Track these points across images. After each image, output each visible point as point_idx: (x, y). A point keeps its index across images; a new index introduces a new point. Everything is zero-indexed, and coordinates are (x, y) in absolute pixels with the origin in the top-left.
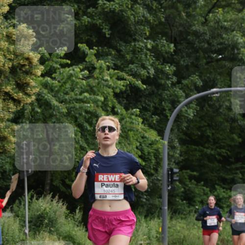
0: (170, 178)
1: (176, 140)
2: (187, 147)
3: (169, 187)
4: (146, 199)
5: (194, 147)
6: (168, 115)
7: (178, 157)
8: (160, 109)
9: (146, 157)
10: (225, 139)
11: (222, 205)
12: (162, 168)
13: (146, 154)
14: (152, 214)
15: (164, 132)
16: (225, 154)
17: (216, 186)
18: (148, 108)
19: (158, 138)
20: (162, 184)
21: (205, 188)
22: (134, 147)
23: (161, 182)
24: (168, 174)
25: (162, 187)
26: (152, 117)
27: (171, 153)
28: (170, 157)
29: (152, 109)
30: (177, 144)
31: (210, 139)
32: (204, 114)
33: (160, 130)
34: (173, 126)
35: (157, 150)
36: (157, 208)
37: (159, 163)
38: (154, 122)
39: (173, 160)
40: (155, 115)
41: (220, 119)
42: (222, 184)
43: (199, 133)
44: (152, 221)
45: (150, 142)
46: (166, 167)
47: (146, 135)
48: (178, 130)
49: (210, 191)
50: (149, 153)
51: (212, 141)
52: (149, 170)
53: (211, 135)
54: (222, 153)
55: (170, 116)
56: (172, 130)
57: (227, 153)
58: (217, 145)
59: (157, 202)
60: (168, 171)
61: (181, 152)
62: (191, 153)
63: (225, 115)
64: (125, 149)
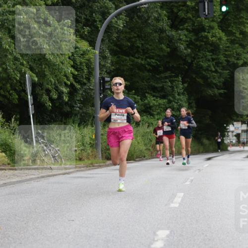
0: (102, 86)
1: (108, 51)
2: (118, 57)
3: (101, 95)
4: (79, 107)
5: (124, 57)
6: (99, 26)
7: (110, 67)
8: (91, 20)
9: (78, 67)
10: (154, 49)
11: (152, 112)
12: (94, 77)
13: (79, 64)
14: (85, 122)
15: (95, 43)
16: (155, 64)
17: (147, 95)
18: (79, 19)
19: (90, 48)
20: (94, 93)
21: (136, 96)
22: (67, 57)
23: (93, 91)
24: (100, 83)
25: (94, 96)
26: (84, 29)
27: (103, 63)
28: (102, 67)
29: (84, 20)
30: (108, 54)
31: (140, 50)
32: (133, 26)
33: (91, 41)
34: (103, 37)
35: (89, 60)
36: (90, 116)
37: (91, 73)
38: (86, 33)
39: (105, 70)
40: (86, 27)
41: (149, 30)
42: (152, 92)
43: (129, 44)
44: (85, 128)
45: (82, 53)
46: (98, 76)
47: (78, 45)
48: (109, 41)
49: (141, 99)
50: (81, 63)
51: (142, 51)
52: (82, 79)
53: (140, 45)
54: (152, 63)
55: (101, 27)
56: (103, 40)
57: (156, 63)
58: (147, 55)
59: (90, 110)
60: (100, 80)
61: (112, 62)
62: (122, 63)
63: (153, 26)
64: (58, 59)
